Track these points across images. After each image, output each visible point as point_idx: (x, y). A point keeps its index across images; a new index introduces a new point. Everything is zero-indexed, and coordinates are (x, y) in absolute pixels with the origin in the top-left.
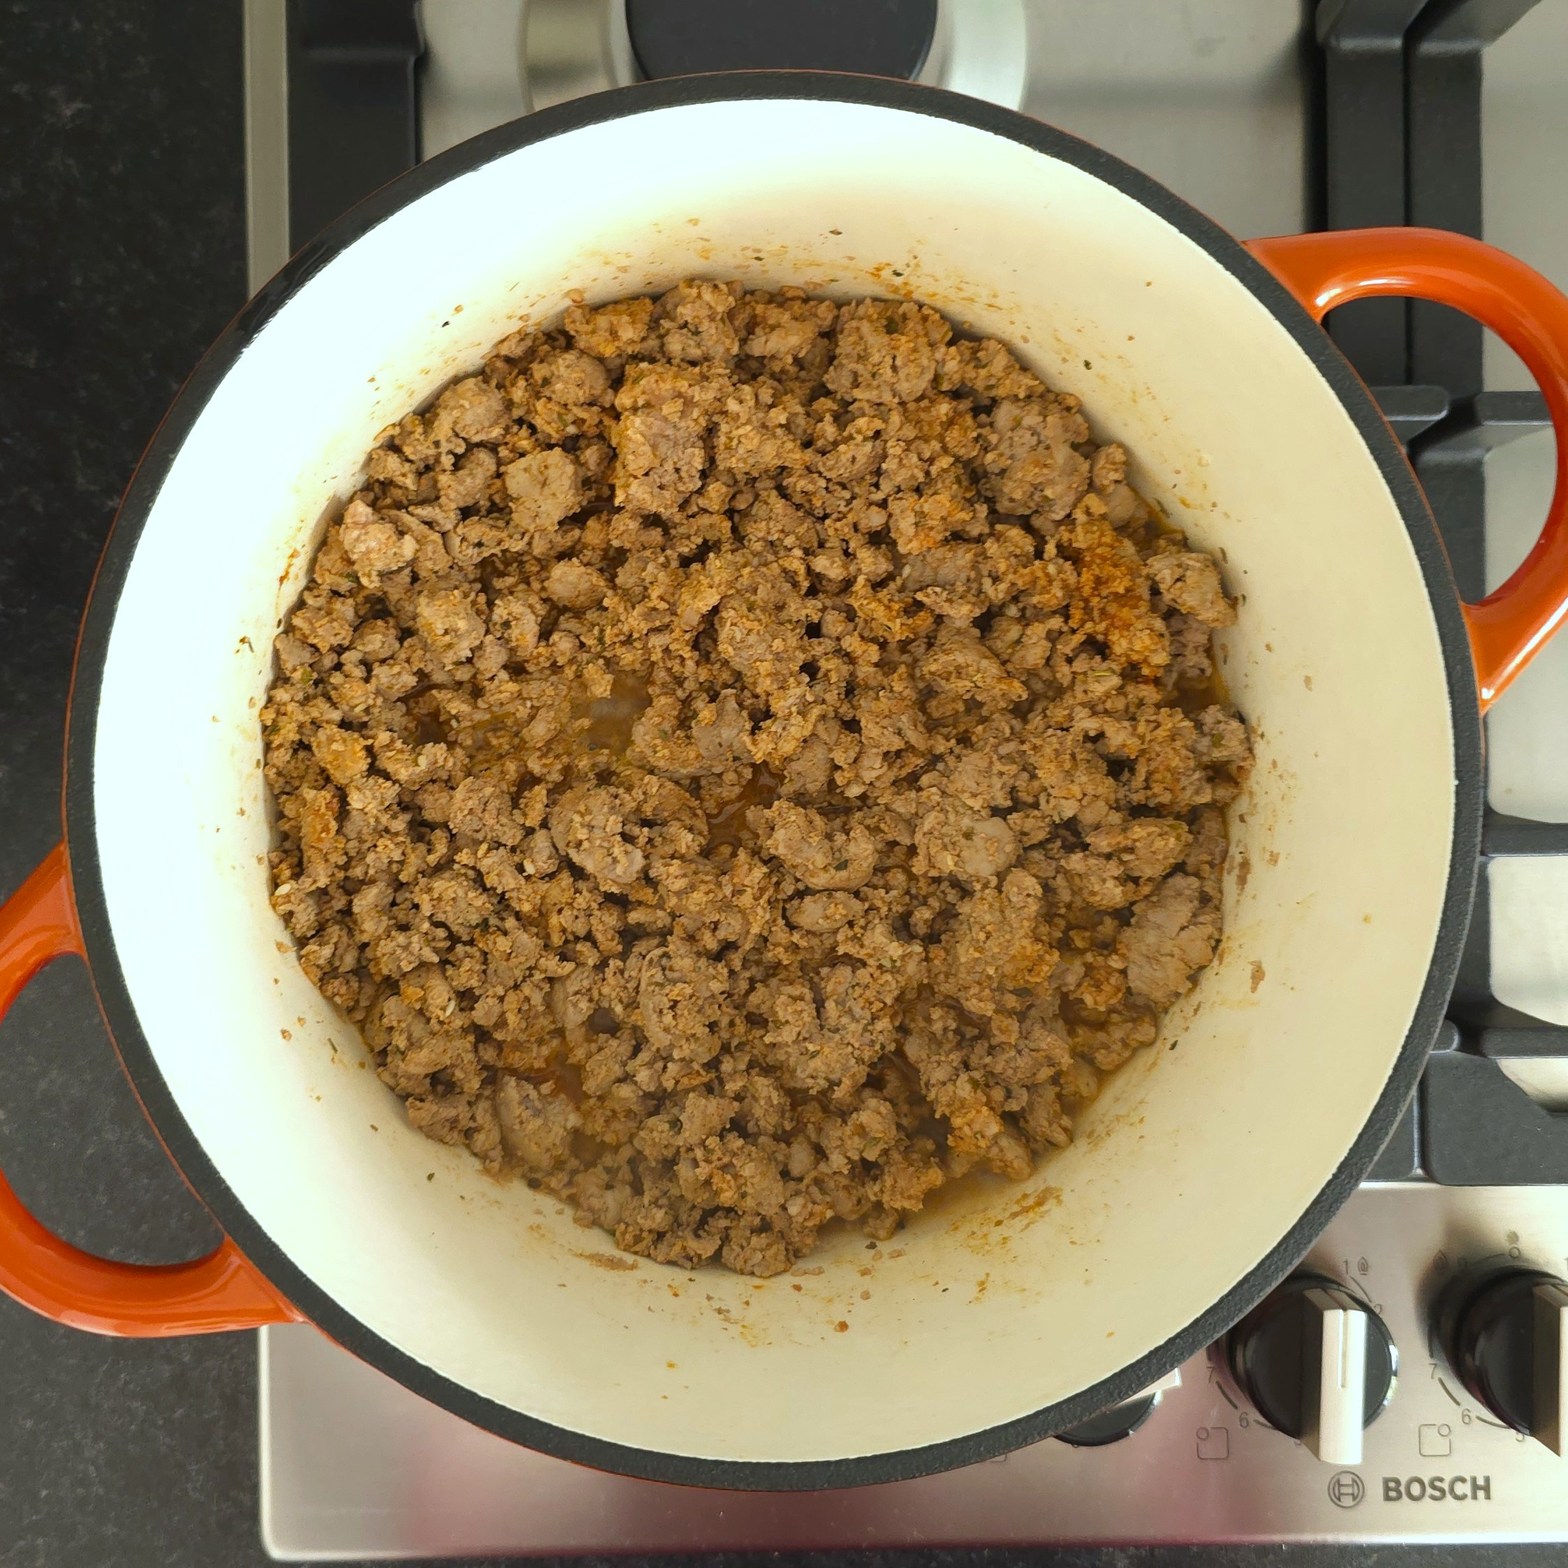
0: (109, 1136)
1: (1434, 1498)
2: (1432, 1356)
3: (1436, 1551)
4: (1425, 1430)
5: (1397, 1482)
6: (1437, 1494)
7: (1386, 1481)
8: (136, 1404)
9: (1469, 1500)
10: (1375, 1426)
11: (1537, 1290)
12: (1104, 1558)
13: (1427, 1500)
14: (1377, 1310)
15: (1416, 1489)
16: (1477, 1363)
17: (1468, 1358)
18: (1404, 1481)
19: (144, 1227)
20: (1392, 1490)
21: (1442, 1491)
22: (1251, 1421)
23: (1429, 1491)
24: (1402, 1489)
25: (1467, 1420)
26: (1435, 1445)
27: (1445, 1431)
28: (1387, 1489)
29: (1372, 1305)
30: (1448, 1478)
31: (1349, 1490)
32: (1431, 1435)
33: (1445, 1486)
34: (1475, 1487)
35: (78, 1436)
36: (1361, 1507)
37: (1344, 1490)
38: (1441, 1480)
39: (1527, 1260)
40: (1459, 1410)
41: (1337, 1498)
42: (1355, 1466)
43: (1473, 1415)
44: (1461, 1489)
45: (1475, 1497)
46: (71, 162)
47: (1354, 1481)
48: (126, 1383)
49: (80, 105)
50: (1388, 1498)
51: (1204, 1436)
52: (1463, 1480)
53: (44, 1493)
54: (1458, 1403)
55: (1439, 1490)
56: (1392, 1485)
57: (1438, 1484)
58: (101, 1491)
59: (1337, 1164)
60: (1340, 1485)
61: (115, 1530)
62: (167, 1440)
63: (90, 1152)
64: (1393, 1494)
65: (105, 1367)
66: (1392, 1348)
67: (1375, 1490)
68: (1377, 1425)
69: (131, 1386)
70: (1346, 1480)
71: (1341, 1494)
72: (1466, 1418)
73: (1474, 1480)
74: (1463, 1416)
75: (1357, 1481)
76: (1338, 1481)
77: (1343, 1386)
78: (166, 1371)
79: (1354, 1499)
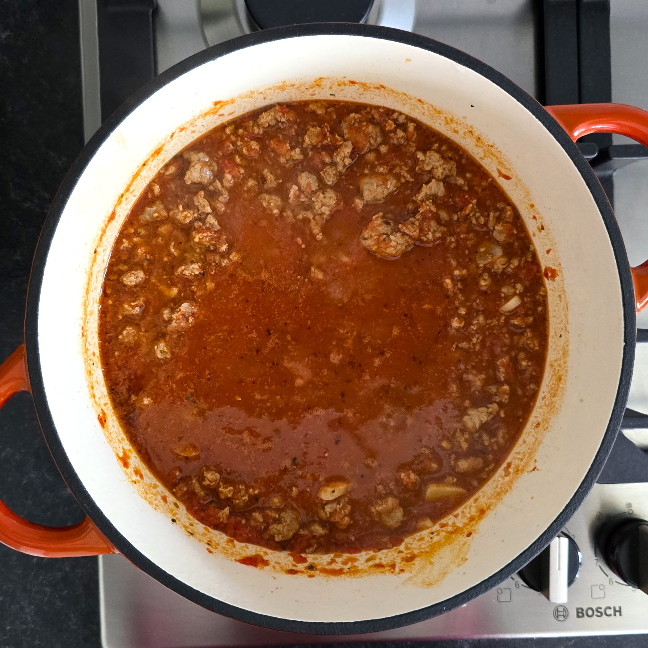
0: (32, 476)
1: (598, 616)
2: (596, 556)
3: (598, 638)
4: (594, 587)
5: (582, 610)
6: (599, 614)
7: (578, 609)
8: (47, 589)
9: (613, 616)
10: (572, 586)
11: (640, 527)
12: (459, 644)
13: (595, 617)
14: (572, 537)
15: (590, 612)
16: (615, 558)
17: (611, 557)
18: (585, 609)
19: (49, 514)
20: (580, 613)
21: (601, 613)
22: (520, 585)
23: (596, 613)
24: (584, 612)
25: (611, 583)
26: (598, 593)
27: (602, 587)
28: (578, 613)
29: (570, 535)
30: (603, 607)
31: (562, 613)
32: (596, 589)
33: (602, 611)
34: (615, 611)
35: (22, 603)
36: (567, 620)
37: (560, 613)
38: (601, 608)
39: (636, 515)
40: (607, 579)
41: (557, 617)
42: (564, 604)
43: (614, 580)
44: (609, 612)
45: (615, 615)
46: (5, 58)
47: (564, 609)
48: (43, 580)
49: (9, 33)
50: (578, 616)
51: (500, 592)
52: (610, 608)
53: (8, 628)
54: (607, 576)
55: (600, 612)
56: (580, 611)
57: (599, 610)
58: (33, 626)
59: (565, 505)
60: (558, 611)
61: (39, 642)
62: (60, 604)
63: (25, 482)
64: (580, 615)
65: (33, 573)
66: (579, 553)
67: (573, 613)
68: (573, 586)
69: (45, 581)
70: (561, 609)
71: (558, 615)
72: (611, 582)
73: (615, 608)
74: (609, 581)
75: (565, 610)
76: (557, 610)
77: (559, 569)
78: (59, 575)
79: (564, 617)
